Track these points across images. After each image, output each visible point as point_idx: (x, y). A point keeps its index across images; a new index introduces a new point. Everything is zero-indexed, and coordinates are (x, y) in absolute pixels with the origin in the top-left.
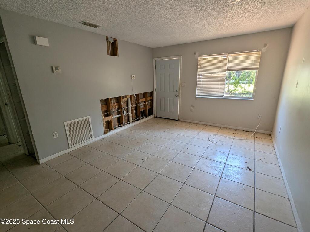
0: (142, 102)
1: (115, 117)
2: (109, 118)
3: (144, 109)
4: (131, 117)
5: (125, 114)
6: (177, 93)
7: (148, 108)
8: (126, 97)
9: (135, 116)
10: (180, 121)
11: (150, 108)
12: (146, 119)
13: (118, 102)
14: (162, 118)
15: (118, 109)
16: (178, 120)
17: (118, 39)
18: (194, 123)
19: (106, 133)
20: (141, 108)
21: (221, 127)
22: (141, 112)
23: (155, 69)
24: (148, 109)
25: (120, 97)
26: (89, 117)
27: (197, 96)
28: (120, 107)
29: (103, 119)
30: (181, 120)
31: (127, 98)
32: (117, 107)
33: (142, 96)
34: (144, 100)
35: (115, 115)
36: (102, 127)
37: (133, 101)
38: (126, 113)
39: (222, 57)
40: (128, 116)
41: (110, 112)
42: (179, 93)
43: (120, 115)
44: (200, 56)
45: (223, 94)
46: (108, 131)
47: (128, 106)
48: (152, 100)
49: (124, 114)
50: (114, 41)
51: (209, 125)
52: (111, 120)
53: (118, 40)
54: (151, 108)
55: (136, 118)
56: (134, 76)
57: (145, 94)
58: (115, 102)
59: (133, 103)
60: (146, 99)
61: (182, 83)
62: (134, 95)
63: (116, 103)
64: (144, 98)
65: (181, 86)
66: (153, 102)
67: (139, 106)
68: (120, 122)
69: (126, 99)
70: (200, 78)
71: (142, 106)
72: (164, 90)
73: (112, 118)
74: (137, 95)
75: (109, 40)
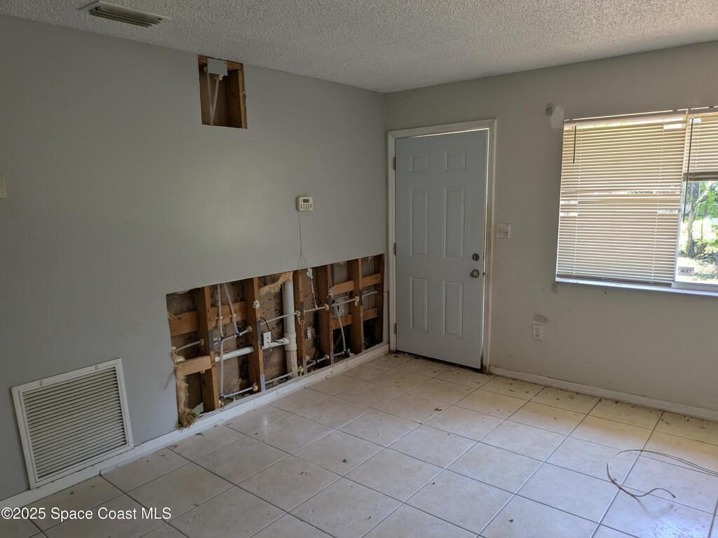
0: (339, 296)
1: (226, 357)
2: (201, 364)
3: (349, 323)
4: (295, 353)
5: (268, 342)
6: (476, 265)
7: (364, 317)
8: (274, 278)
9: (313, 350)
10: (490, 374)
11: (372, 314)
12: (354, 361)
13: (241, 301)
14: (417, 357)
15: (243, 325)
16: (482, 370)
17: (245, 64)
18: (547, 387)
19: (185, 424)
20: (337, 319)
21: (663, 412)
22: (337, 332)
23: (391, 172)
24: (365, 323)
25: (252, 279)
26: (118, 364)
27: (557, 279)
28: (248, 318)
29: (175, 371)
30: (493, 370)
31: (280, 282)
32: (239, 319)
33: (341, 274)
34: (349, 286)
35: (226, 351)
36: (169, 400)
37: (301, 295)
38: (273, 341)
39: (662, 124)
40: (283, 350)
41: (207, 341)
42: (483, 266)
43: (247, 351)
44: (571, 122)
45: (672, 272)
46: (194, 415)
47: (282, 314)
48: (379, 287)
49: (266, 346)
50: (229, 72)
51: (612, 400)
52: (210, 370)
53: (245, 69)
54: (376, 316)
55: (314, 358)
56: (306, 201)
57: (351, 265)
58: (230, 302)
59: (301, 300)
60: (356, 285)
61: (496, 227)
62: (306, 270)
63: (235, 302)
64: (349, 279)
65: (495, 235)
66: (385, 295)
67: (328, 313)
68: (248, 377)
69: (273, 288)
70: (569, 208)
71: (341, 312)
72: (426, 253)
73: (213, 362)
74: (319, 271)
75: (211, 69)
